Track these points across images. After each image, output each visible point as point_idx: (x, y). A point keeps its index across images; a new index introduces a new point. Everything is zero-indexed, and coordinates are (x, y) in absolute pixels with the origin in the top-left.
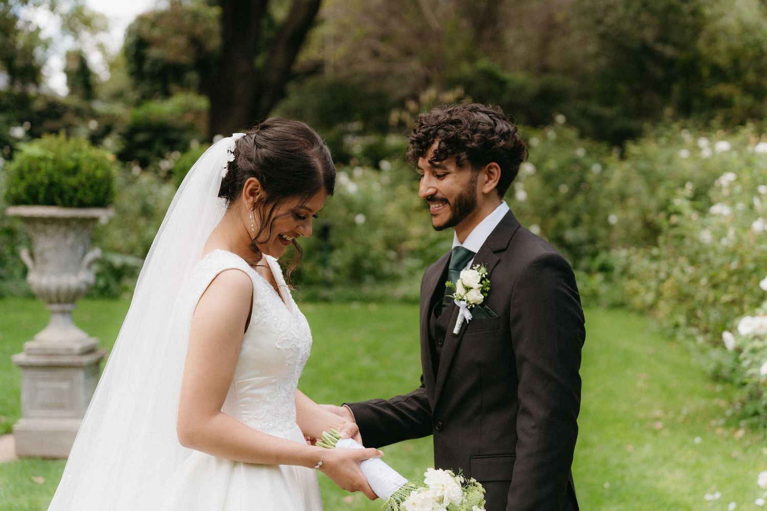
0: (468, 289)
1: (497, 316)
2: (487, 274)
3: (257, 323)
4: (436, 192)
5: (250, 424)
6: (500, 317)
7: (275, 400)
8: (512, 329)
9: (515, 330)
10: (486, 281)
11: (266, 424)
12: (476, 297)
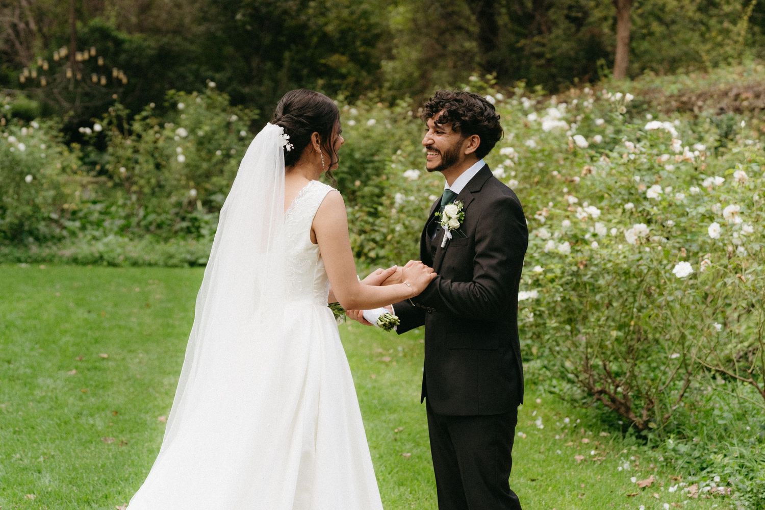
2: (462, 208)
4: (434, 143)
6: (469, 239)
10: (461, 213)
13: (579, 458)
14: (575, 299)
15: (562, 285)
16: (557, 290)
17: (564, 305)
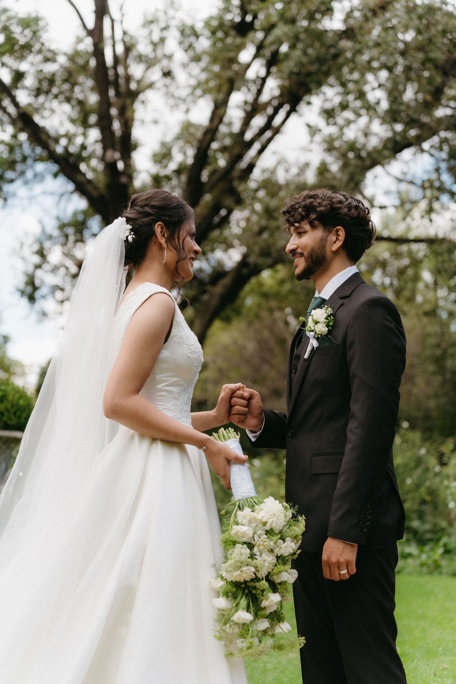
0: (316, 323)
1: (337, 344)
2: (332, 312)
3: (176, 335)
4: (297, 248)
5: (165, 412)
6: (338, 345)
7: (181, 398)
8: (348, 354)
9: (349, 354)
10: (331, 317)
11: (175, 414)
12: (322, 329)
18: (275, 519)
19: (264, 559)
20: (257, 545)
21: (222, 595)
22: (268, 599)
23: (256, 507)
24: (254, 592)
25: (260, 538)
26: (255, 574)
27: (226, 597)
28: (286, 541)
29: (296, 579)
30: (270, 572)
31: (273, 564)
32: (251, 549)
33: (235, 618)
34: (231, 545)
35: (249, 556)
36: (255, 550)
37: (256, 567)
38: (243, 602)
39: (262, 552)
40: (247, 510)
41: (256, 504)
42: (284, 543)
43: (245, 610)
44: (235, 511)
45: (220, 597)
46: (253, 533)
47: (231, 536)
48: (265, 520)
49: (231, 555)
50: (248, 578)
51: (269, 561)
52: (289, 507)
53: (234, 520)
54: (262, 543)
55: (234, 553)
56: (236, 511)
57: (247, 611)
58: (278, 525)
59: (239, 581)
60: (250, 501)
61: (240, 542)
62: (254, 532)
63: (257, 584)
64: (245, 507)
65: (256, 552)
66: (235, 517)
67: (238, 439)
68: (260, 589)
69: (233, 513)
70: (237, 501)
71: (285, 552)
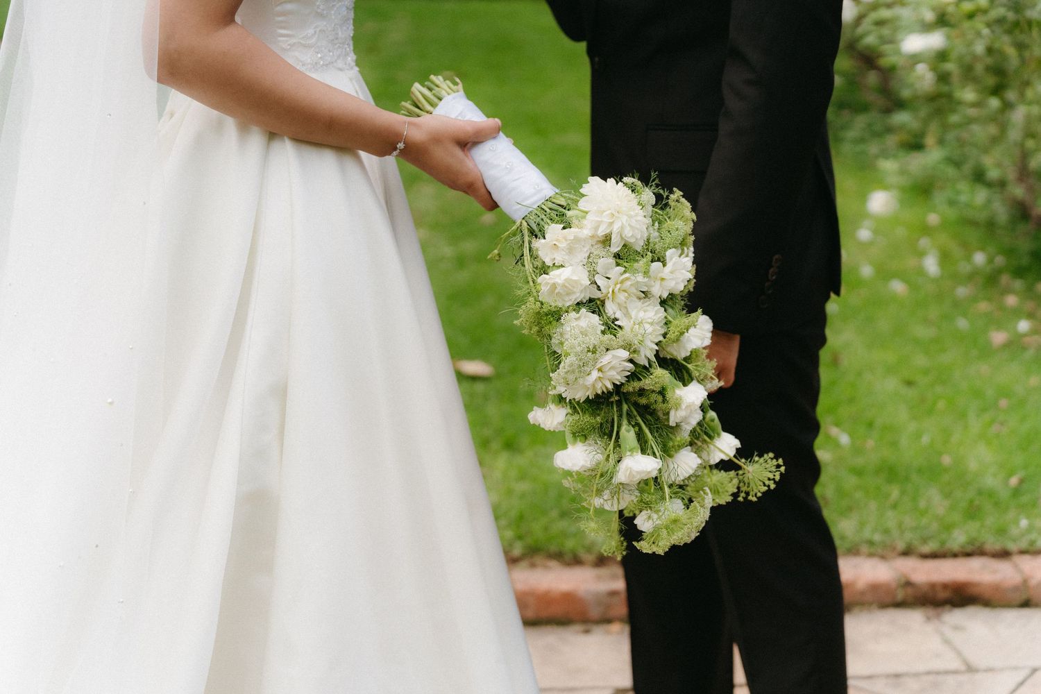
13: (998, 337)
14: (1011, 51)
15: (988, 25)
16: (979, 34)
17: (989, 61)
18: (624, 219)
19: (637, 322)
20: (610, 295)
21: (572, 439)
22: (680, 405)
23: (569, 213)
24: (643, 401)
25: (609, 278)
26: (631, 361)
27: (580, 441)
28: (667, 261)
29: (712, 332)
30: (660, 342)
31: (660, 322)
32: (600, 311)
33: (622, 476)
34: (550, 322)
35: (603, 328)
36: (611, 309)
37: (628, 346)
38: (628, 434)
39: (626, 308)
40: (554, 231)
41: (565, 209)
42: (664, 265)
43: (637, 452)
44: (526, 244)
45: (569, 446)
46: (588, 274)
47: (542, 304)
48: (602, 232)
49: (562, 343)
50: (619, 378)
51: (650, 321)
52: (639, 183)
53: (533, 264)
54: (618, 286)
55: (567, 336)
56: (530, 243)
57: (643, 451)
58: (636, 231)
59: (603, 392)
60: (550, 209)
61: (568, 307)
62: (589, 271)
63: (647, 383)
64: (546, 227)
65: (615, 313)
66: (534, 257)
67: (462, 92)
68: (653, 391)
69: (526, 251)
70: (521, 223)
71: (676, 283)
